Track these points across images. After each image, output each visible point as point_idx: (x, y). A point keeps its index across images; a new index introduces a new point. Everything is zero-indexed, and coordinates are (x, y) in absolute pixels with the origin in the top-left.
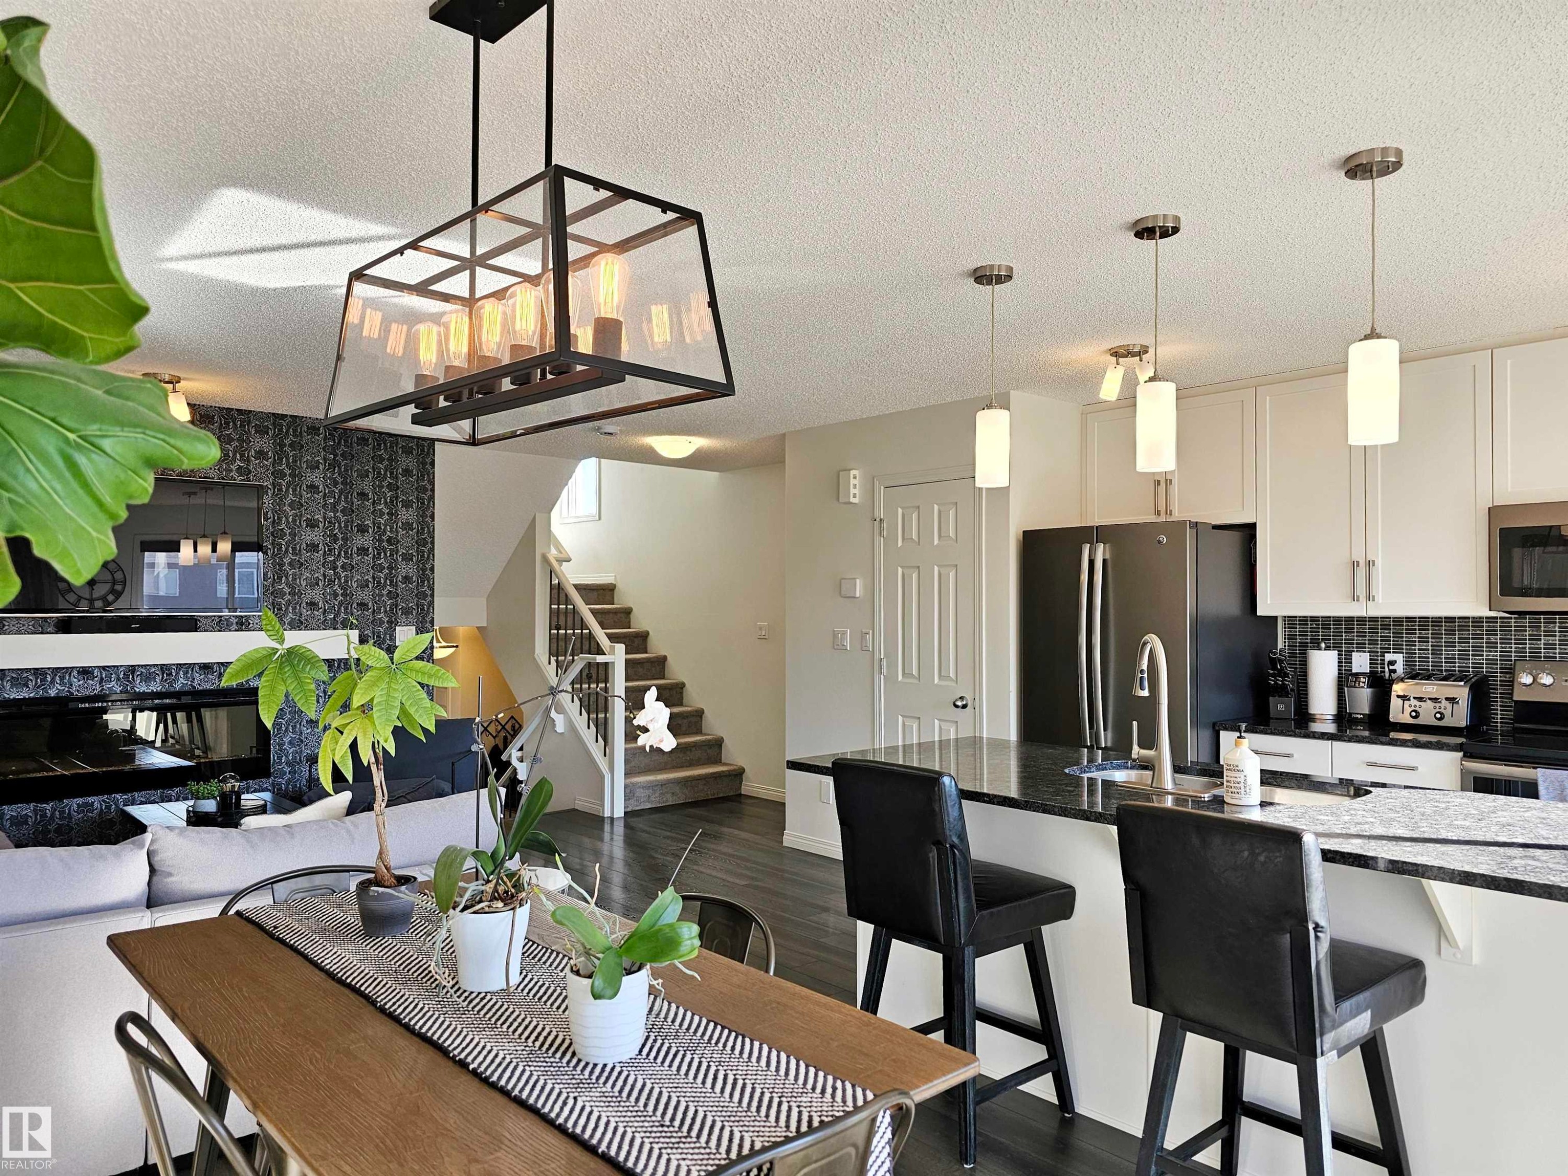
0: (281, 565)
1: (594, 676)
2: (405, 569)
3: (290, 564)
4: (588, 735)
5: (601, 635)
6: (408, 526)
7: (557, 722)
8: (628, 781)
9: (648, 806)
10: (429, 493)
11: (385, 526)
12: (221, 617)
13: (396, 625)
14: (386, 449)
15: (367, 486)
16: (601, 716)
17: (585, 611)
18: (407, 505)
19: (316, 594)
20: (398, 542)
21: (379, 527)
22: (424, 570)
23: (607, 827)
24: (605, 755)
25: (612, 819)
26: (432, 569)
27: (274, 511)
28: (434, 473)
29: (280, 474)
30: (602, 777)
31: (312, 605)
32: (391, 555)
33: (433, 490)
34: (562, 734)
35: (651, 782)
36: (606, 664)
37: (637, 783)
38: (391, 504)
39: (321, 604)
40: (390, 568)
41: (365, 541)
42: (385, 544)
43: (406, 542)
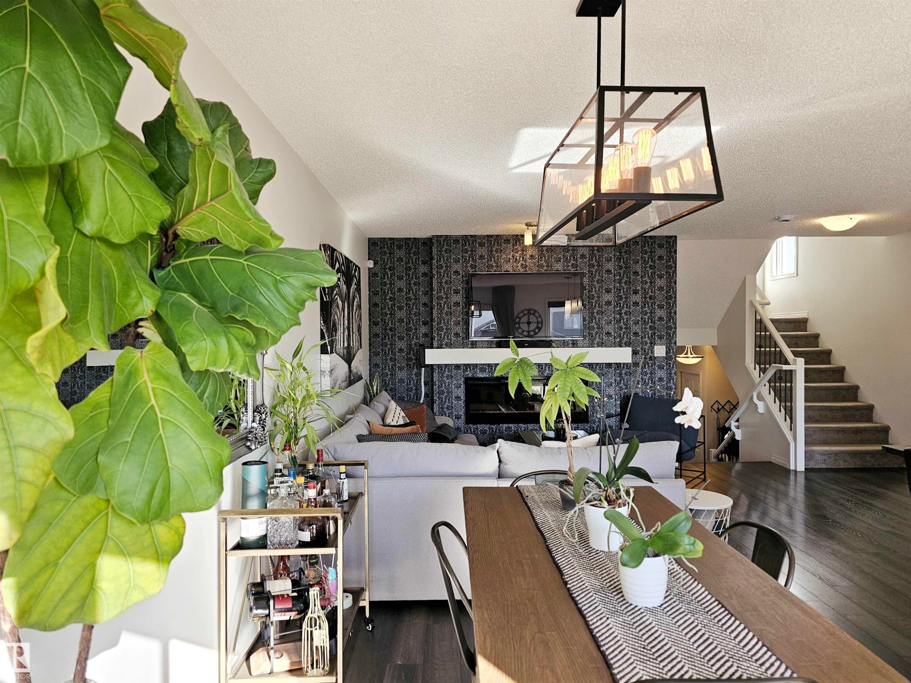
0: (593, 313)
1: (784, 378)
2: (660, 313)
3: (597, 313)
4: (780, 416)
5: (788, 352)
6: (661, 289)
7: (759, 406)
8: (809, 448)
9: (824, 466)
10: (673, 269)
11: (648, 289)
12: (564, 340)
13: (654, 345)
14: (648, 246)
15: (638, 268)
16: (788, 404)
17: (777, 336)
18: (660, 277)
19: (610, 328)
20: (655, 298)
21: (645, 290)
22: (670, 313)
23: (792, 477)
24: (791, 430)
25: (796, 471)
26: (675, 313)
27: (589, 285)
28: (676, 257)
29: (591, 266)
30: (788, 444)
31: (608, 334)
32: (652, 305)
33: (675, 267)
34: (762, 414)
35: (827, 451)
36: (791, 371)
37: (815, 451)
38: (652, 277)
39: (613, 334)
40: (651, 313)
41: (637, 298)
42: (648, 299)
43: (660, 297)
